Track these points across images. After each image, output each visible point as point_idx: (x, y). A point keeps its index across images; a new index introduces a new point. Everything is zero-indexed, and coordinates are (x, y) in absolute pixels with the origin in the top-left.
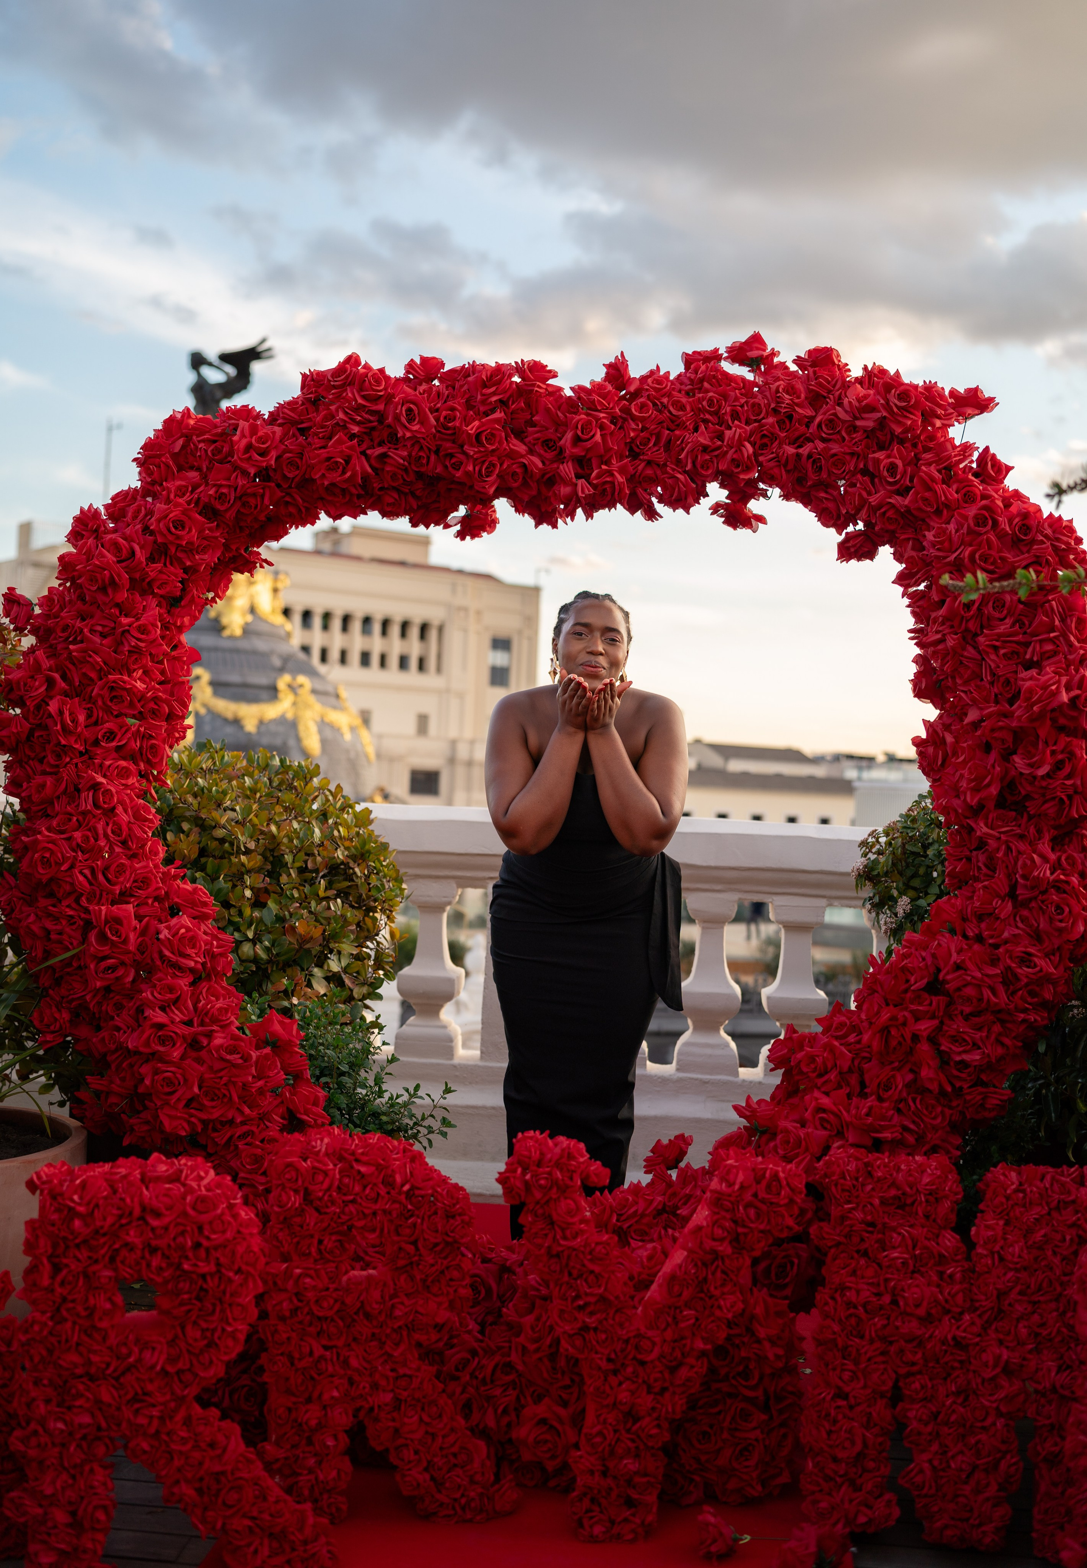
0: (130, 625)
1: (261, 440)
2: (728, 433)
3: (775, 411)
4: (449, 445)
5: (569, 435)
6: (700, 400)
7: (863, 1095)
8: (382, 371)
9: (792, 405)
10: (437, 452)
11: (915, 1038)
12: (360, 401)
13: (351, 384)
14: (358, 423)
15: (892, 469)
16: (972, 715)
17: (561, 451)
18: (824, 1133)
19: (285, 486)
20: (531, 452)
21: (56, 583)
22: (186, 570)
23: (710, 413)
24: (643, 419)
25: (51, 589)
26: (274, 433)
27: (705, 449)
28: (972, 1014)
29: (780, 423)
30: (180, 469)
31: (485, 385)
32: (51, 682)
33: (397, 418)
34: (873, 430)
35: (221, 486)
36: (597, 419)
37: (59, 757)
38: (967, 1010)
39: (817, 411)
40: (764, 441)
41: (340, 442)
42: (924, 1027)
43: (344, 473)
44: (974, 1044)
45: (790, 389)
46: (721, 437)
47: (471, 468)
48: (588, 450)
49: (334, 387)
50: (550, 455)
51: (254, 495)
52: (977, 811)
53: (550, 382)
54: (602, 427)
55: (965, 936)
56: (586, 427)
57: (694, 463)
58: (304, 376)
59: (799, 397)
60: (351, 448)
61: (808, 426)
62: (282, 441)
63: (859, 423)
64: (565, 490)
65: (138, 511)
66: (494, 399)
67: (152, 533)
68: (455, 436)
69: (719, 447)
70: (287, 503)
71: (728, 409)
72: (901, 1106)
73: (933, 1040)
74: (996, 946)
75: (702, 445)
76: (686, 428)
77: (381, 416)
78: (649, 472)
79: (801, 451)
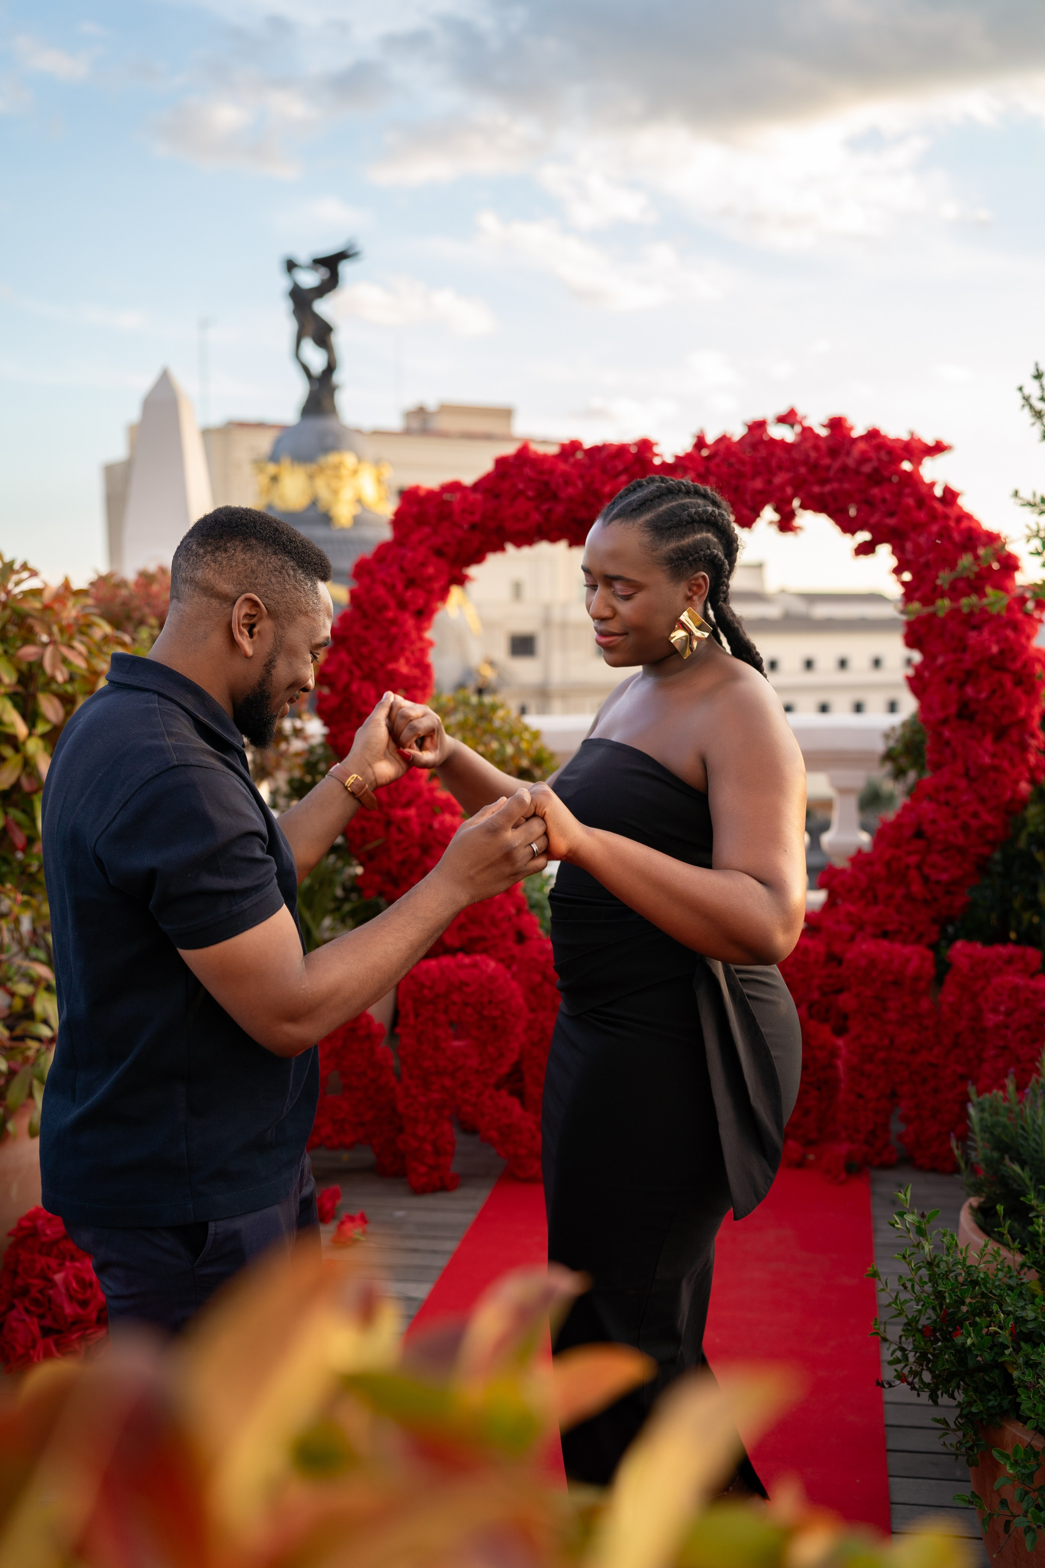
0: (397, 632)
1: (470, 503)
2: (775, 480)
3: (807, 462)
7: (876, 904)
9: (818, 458)
11: (908, 867)
12: (533, 475)
13: (525, 465)
14: (532, 490)
15: (884, 500)
16: (940, 660)
18: (852, 928)
22: (427, 592)
23: (764, 467)
24: (717, 474)
26: (477, 499)
27: (761, 491)
28: (943, 850)
29: (810, 471)
30: (419, 526)
31: (613, 459)
33: (558, 484)
34: (871, 474)
38: (940, 848)
39: (835, 460)
40: (798, 485)
41: (521, 503)
42: (913, 860)
43: (525, 522)
44: (945, 869)
46: (771, 483)
49: (515, 467)
51: (467, 540)
52: (945, 722)
55: (939, 802)
58: (494, 459)
59: (820, 452)
60: (529, 506)
61: (828, 472)
62: (482, 503)
63: (862, 469)
66: (620, 466)
67: (406, 571)
69: (770, 490)
72: (900, 909)
73: (919, 868)
75: (757, 490)
76: (747, 478)
79: (824, 490)
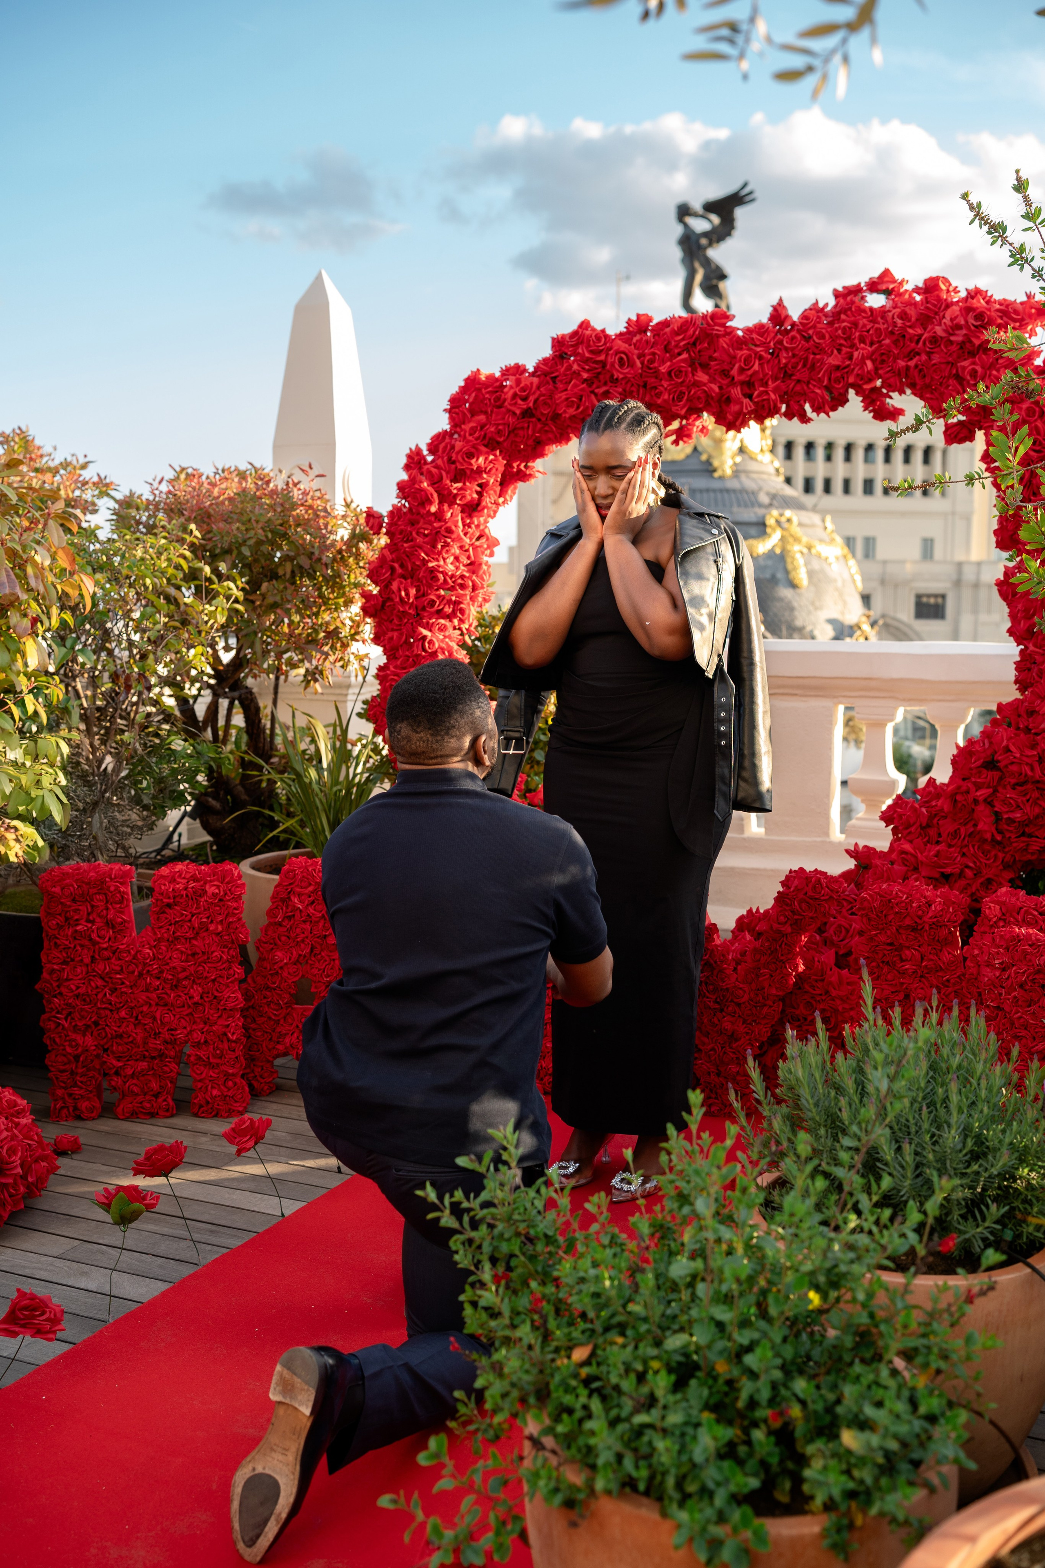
0: (440, 527)
1: (523, 389)
2: (856, 354)
3: (892, 333)
4: (653, 380)
5: (737, 366)
6: (837, 329)
7: (938, 843)
8: (603, 331)
9: (903, 328)
10: (645, 386)
11: (976, 801)
12: (587, 355)
13: (582, 343)
14: (588, 371)
17: (733, 378)
18: (904, 868)
19: (543, 419)
20: (712, 380)
21: (396, 501)
22: (480, 485)
23: (845, 339)
24: (792, 349)
25: (393, 506)
26: (532, 383)
27: (838, 368)
28: (1017, 784)
29: (895, 342)
30: (473, 416)
31: (677, 333)
32: (393, 569)
33: (613, 364)
34: (963, 342)
35: (498, 425)
36: (756, 353)
37: (400, 619)
38: (1013, 781)
39: (925, 329)
40: (881, 359)
41: (575, 386)
43: (578, 408)
44: (1018, 806)
45: (903, 316)
46: (851, 358)
47: (666, 397)
48: (751, 376)
49: (572, 346)
50: (725, 382)
51: (522, 428)
53: (729, 324)
54: (761, 358)
55: (1018, 728)
56: (747, 360)
57: (829, 379)
58: (553, 339)
59: (910, 321)
60: (582, 390)
61: (918, 342)
62: (538, 388)
63: (952, 338)
64: (735, 408)
65: (445, 448)
66: (682, 344)
67: (454, 462)
68: (656, 373)
69: (849, 366)
70: (546, 431)
71: (857, 334)
72: (965, 850)
73: (989, 803)
74: (1037, 734)
75: (834, 366)
76: (825, 353)
77: (604, 364)
78: (798, 388)
79: (909, 363)
